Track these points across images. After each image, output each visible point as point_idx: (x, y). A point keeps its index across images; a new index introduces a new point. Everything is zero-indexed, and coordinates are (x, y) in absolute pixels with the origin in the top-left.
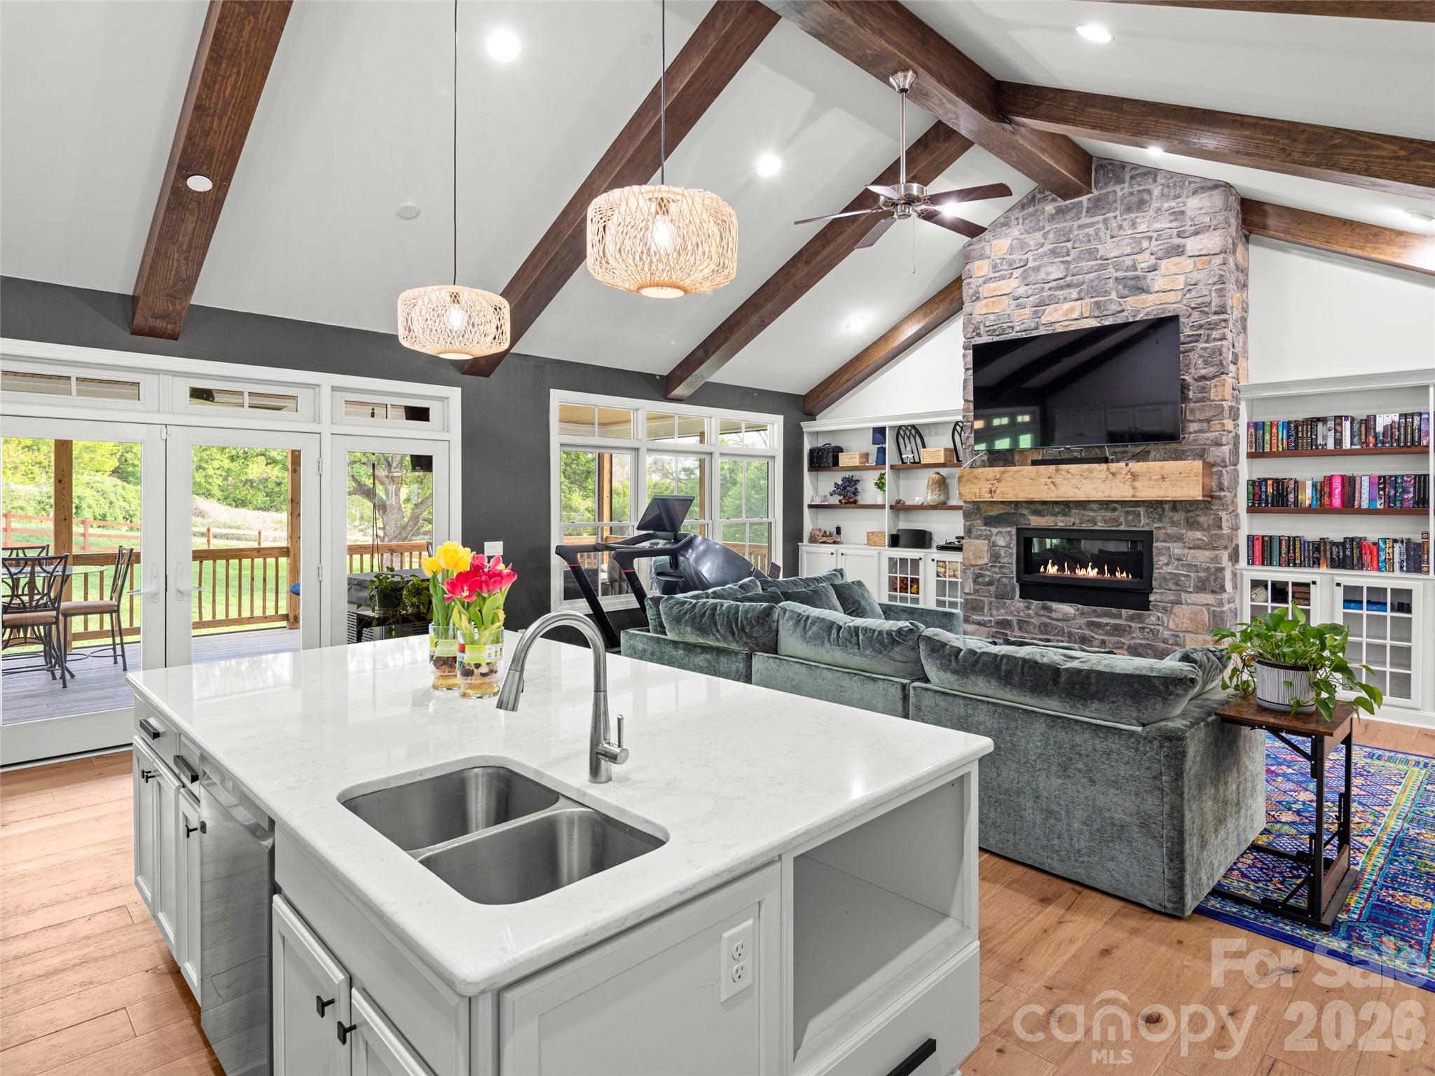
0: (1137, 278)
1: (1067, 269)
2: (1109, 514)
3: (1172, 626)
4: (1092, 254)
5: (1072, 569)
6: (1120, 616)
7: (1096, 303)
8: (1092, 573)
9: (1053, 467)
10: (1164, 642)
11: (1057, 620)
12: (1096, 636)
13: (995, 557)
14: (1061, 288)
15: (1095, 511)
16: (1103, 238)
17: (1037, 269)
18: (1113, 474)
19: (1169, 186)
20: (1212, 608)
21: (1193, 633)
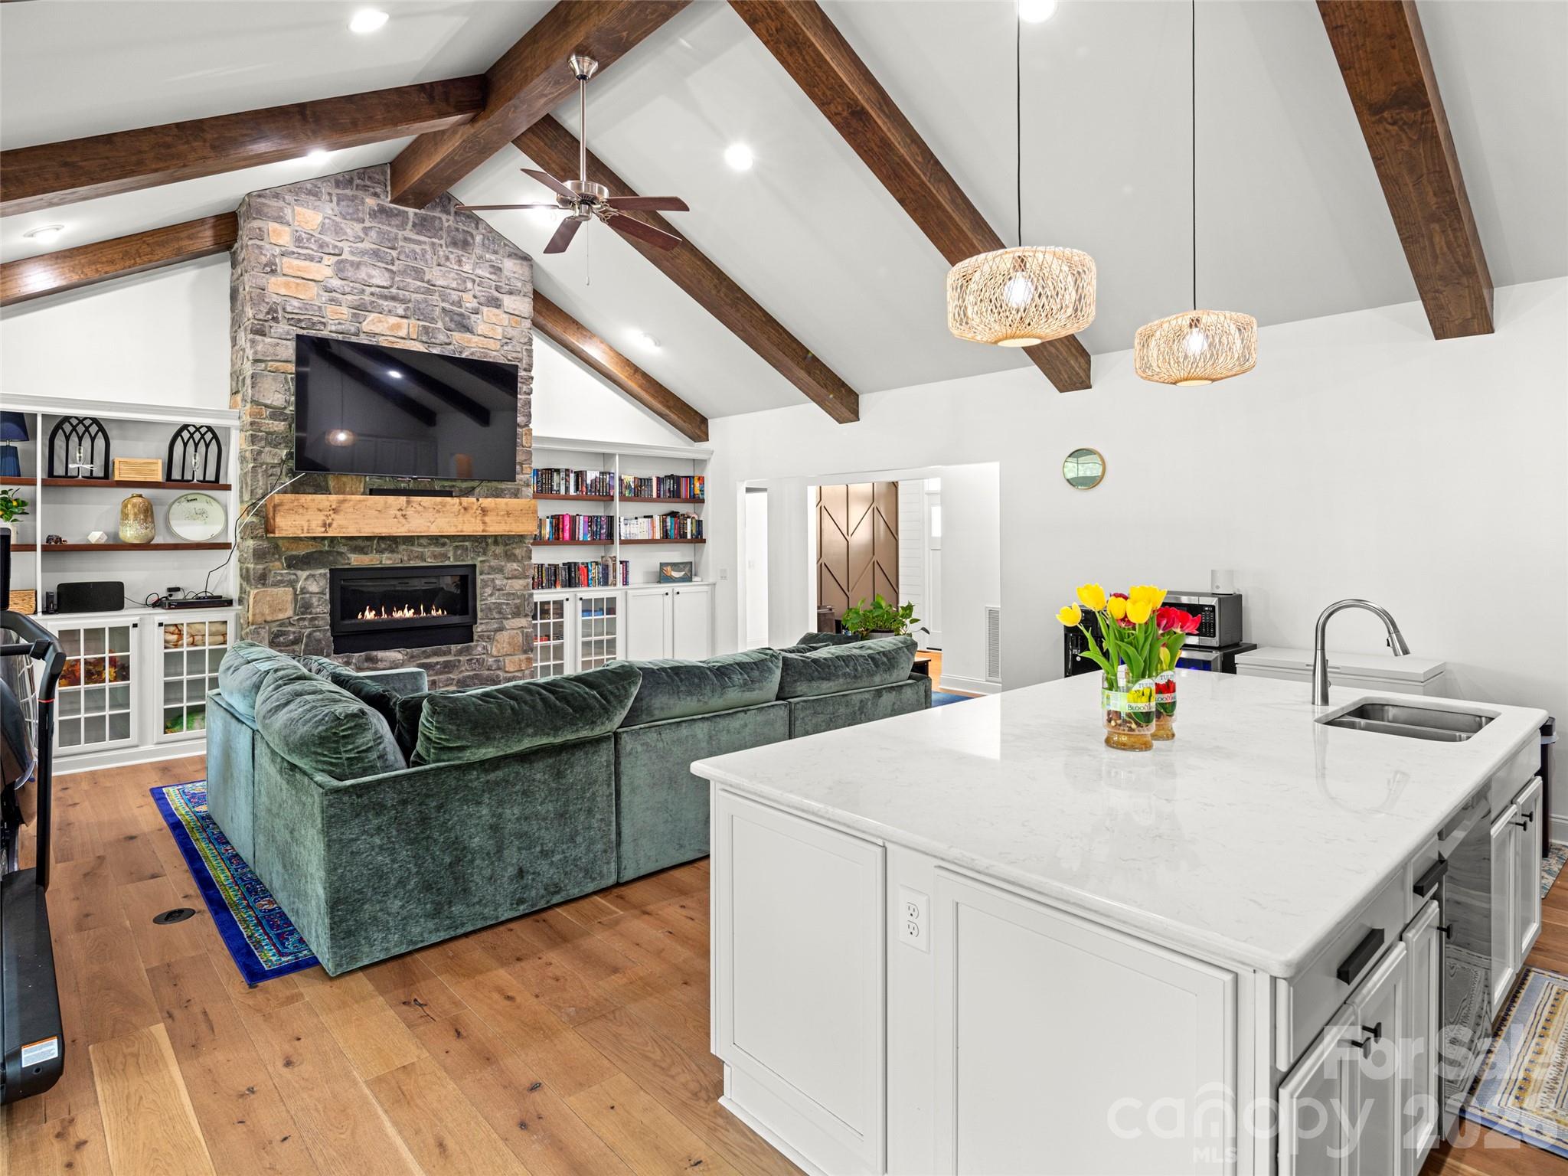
0: (461, 315)
1: (393, 279)
2: (438, 550)
3: (495, 653)
4: (418, 274)
5: (389, 612)
6: (449, 653)
7: (424, 327)
8: (408, 614)
10: (488, 669)
13: (304, 607)
14: (385, 298)
15: (425, 546)
16: (429, 262)
17: (357, 266)
18: (465, 509)
19: (488, 239)
20: (525, 630)
21: (511, 655)
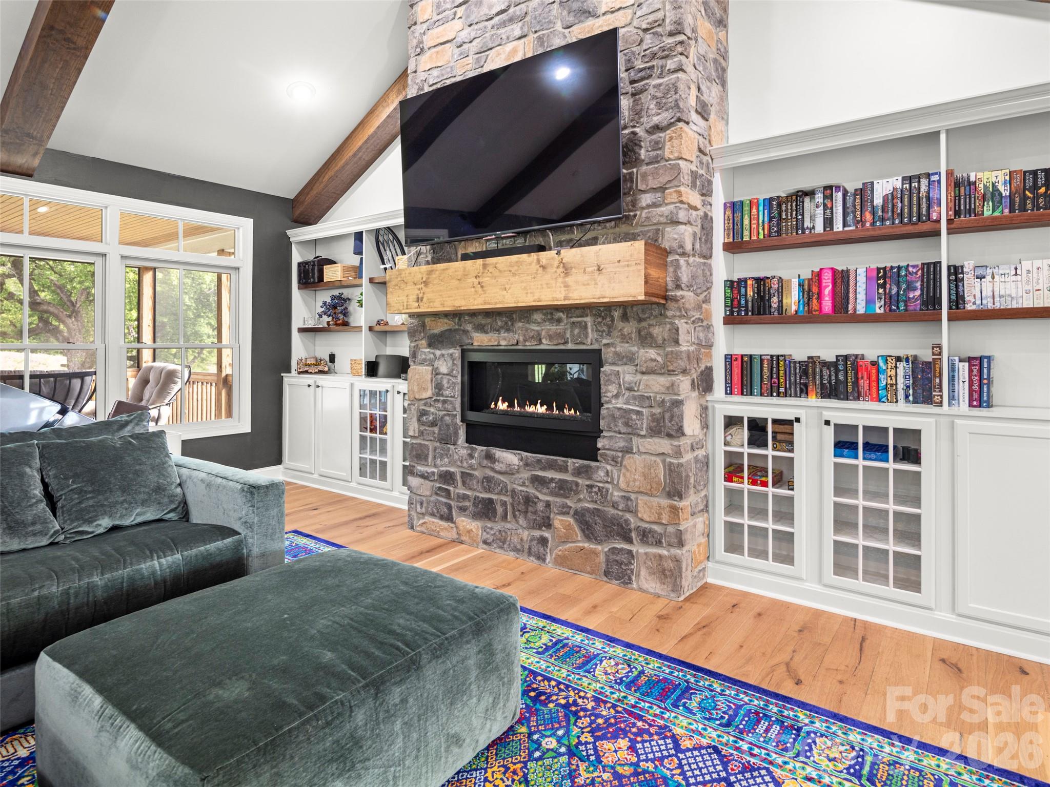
2: (552, 326)
3: (622, 485)
5: (522, 405)
6: (563, 469)
7: (540, 38)
8: (541, 409)
9: (480, 262)
10: (613, 506)
11: (500, 473)
12: (541, 497)
13: (439, 388)
14: (503, 24)
17: (479, 3)
18: (544, 267)
20: (668, 460)
21: (646, 494)
